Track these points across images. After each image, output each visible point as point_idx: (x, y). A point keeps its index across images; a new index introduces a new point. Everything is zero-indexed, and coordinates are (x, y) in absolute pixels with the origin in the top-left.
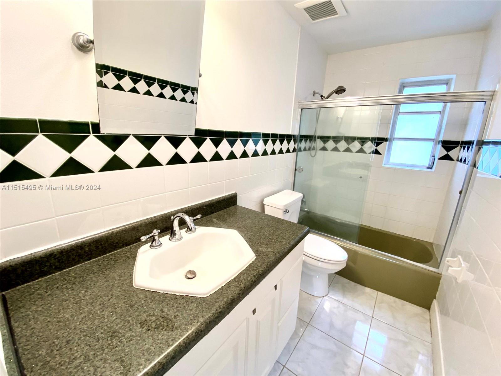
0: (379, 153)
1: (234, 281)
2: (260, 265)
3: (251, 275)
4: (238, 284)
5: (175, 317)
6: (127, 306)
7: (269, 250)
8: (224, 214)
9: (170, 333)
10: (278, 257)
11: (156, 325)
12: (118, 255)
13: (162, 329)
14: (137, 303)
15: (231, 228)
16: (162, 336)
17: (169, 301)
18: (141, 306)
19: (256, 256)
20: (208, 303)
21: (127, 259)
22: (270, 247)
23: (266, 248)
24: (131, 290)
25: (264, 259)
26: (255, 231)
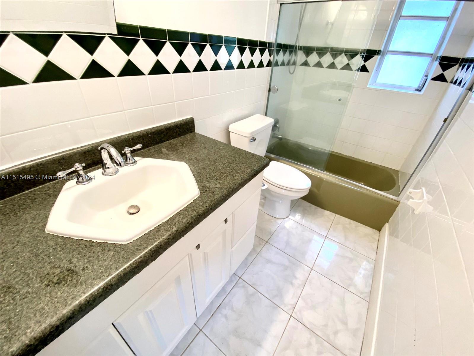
0: (366, 71)
1: (166, 223)
2: (202, 204)
3: (189, 216)
4: (170, 227)
5: (83, 269)
6: (32, 255)
7: (217, 186)
8: (177, 143)
9: (72, 290)
10: (226, 194)
11: (58, 280)
12: (39, 193)
13: (64, 285)
14: (44, 251)
15: (182, 159)
16: (61, 294)
17: (82, 249)
18: (48, 255)
19: (201, 193)
20: (128, 251)
21: (47, 197)
22: (219, 183)
23: (215, 184)
24: (42, 235)
25: (209, 197)
26: (207, 163)
